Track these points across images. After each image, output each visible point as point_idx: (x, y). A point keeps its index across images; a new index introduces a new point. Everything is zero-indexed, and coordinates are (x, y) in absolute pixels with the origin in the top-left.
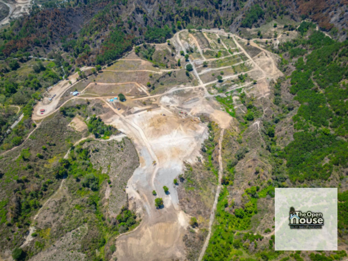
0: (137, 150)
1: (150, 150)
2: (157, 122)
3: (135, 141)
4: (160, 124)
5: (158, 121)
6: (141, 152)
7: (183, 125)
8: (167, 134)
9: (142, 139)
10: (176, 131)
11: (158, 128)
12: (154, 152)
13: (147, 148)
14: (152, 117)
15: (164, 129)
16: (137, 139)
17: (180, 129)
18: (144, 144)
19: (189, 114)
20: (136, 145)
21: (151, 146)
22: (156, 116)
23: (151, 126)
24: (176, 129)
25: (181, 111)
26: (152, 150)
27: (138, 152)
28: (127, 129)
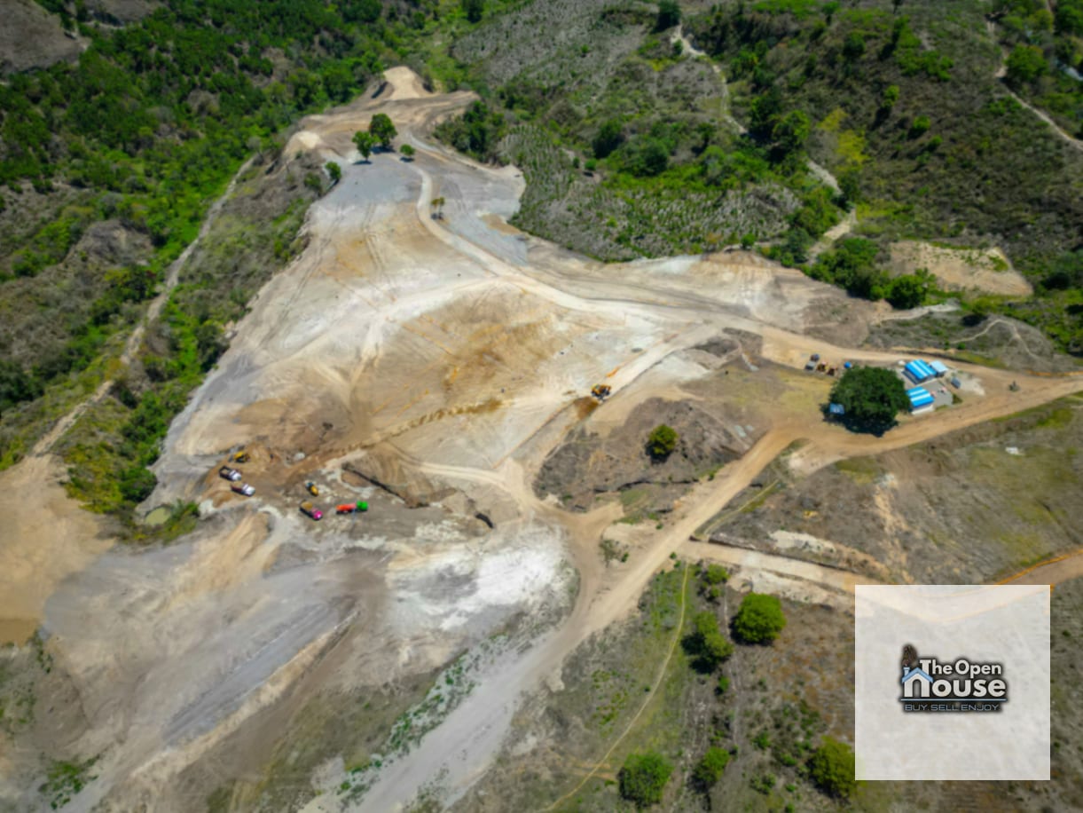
0: (544, 243)
1: (484, 257)
2: (500, 349)
3: (575, 264)
4: (477, 345)
5: (498, 358)
6: (522, 247)
7: (330, 400)
8: (421, 318)
9: (552, 285)
10: (368, 350)
11: (477, 326)
12: (459, 254)
13: (501, 259)
14: (543, 368)
15: (444, 329)
16: (572, 276)
17: (345, 374)
18: (529, 269)
19: (289, 524)
20: (559, 257)
21: (486, 269)
22: (526, 380)
23: (531, 328)
24: (370, 363)
25: (353, 533)
26: (472, 259)
27: (534, 240)
28: (653, 283)
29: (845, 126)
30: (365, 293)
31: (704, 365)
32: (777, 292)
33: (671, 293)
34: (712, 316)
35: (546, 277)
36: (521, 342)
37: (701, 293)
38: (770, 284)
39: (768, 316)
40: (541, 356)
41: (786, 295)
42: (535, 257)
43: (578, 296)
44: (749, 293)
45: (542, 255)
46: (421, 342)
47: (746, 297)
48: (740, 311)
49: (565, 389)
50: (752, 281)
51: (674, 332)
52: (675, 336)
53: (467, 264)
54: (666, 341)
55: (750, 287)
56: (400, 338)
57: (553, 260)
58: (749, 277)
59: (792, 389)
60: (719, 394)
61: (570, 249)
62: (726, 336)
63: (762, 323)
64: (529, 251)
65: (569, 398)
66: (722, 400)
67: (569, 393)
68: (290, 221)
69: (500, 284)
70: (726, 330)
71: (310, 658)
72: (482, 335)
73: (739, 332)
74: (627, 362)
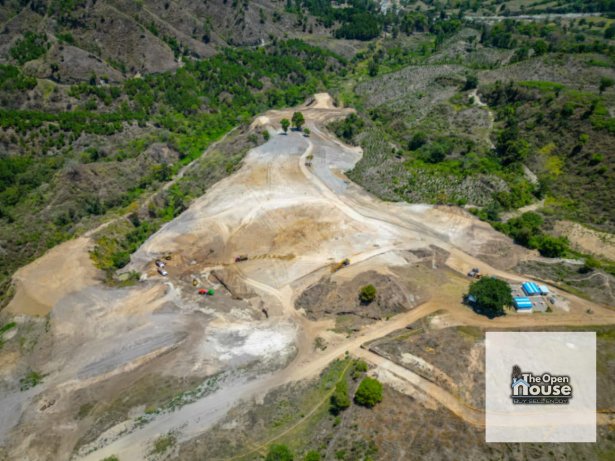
0: (357, 186)
1: (323, 187)
2: (307, 231)
3: (367, 199)
4: (296, 227)
5: (304, 235)
6: (345, 186)
7: (218, 239)
8: (276, 211)
9: (351, 207)
10: (246, 220)
11: (301, 219)
12: (311, 184)
13: (331, 190)
14: (324, 244)
15: (285, 217)
16: (363, 204)
17: (230, 229)
18: (343, 197)
19: (175, 292)
20: (361, 194)
21: (321, 193)
22: (312, 248)
23: (328, 224)
24: (244, 227)
25: (202, 304)
26: (318, 188)
27: (352, 184)
28: (403, 215)
29: (554, 153)
30: (257, 194)
31: (407, 260)
32: (471, 232)
33: (410, 222)
34: (427, 237)
35: (350, 203)
36: (319, 230)
37: (426, 224)
38: (468, 228)
39: (458, 244)
40: (325, 238)
41: (475, 234)
42: (349, 192)
43: (361, 214)
44: (453, 230)
45: (353, 191)
46: (271, 220)
47: (451, 231)
48: (444, 238)
49: (329, 257)
50: (458, 224)
51: (401, 241)
52: (400, 243)
53: (313, 189)
54: (395, 244)
55: (456, 226)
56: (263, 217)
57: (357, 195)
58: (458, 221)
59: (451, 283)
60: (408, 276)
61: (368, 191)
62: (430, 249)
63: (454, 246)
64: (347, 188)
65: (330, 262)
66: (409, 279)
67: (331, 259)
68: (239, 156)
69: (324, 202)
70: (431, 246)
71: (155, 356)
72: (302, 223)
73: (437, 248)
74: (368, 250)
